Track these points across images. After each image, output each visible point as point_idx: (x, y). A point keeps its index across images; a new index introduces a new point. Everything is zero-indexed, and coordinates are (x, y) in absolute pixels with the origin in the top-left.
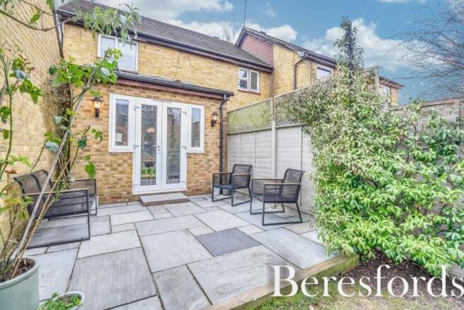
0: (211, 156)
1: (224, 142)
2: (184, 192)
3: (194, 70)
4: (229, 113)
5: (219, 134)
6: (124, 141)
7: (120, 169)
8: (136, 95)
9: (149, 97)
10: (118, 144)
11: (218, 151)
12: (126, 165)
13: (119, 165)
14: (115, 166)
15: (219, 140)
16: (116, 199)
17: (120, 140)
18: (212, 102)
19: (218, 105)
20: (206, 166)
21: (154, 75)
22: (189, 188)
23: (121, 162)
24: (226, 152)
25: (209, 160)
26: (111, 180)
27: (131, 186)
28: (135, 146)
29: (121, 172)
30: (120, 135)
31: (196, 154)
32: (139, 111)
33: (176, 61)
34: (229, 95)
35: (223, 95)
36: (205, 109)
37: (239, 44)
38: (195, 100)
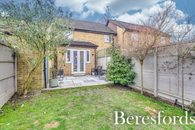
0: (92, 64)
1: (96, 60)
2: (85, 74)
3: (90, 37)
4: (97, 52)
5: (95, 58)
6: (69, 60)
7: (68, 67)
8: (72, 49)
9: (75, 49)
10: (68, 61)
11: (94, 63)
12: (70, 66)
13: (68, 66)
14: (67, 67)
15: (95, 60)
16: (68, 75)
17: (68, 60)
18: (93, 49)
19: (94, 49)
20: (91, 67)
21: (77, 40)
22: (86, 73)
23: (69, 66)
24: (97, 63)
25: (92, 65)
26: (67, 70)
27: (71, 72)
28: (72, 62)
29: (69, 68)
30: (68, 59)
31: (88, 63)
32: (73, 53)
33: (84, 35)
34: (97, 46)
35: (95, 47)
36: (91, 51)
37: (107, 25)
38: (88, 49)
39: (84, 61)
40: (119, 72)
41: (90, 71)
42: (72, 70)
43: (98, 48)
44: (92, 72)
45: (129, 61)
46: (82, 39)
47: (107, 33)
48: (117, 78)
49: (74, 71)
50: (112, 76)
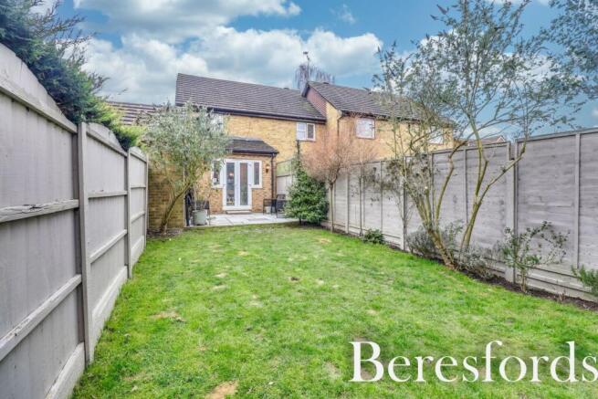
0: (265, 191)
1: (274, 182)
2: (250, 210)
3: (261, 129)
4: (277, 164)
5: (271, 177)
6: (218, 182)
7: (217, 197)
11: (270, 187)
12: (219, 195)
13: (216, 195)
15: (271, 181)
16: (217, 211)
17: (216, 182)
18: (267, 158)
19: (270, 159)
20: (263, 196)
22: (253, 208)
24: (276, 187)
25: (265, 193)
27: (222, 206)
28: (224, 185)
29: (218, 199)
30: (216, 179)
31: (257, 189)
32: (226, 166)
33: (248, 124)
34: (276, 153)
35: (272, 154)
36: (263, 162)
37: (305, 95)
38: (256, 158)
39: (249, 183)
40: (307, 202)
41: (261, 204)
42: (224, 202)
43: (278, 155)
44: (264, 206)
45: (322, 184)
46: (244, 134)
47: (303, 118)
48: (301, 212)
49: (228, 204)
50: (295, 209)
